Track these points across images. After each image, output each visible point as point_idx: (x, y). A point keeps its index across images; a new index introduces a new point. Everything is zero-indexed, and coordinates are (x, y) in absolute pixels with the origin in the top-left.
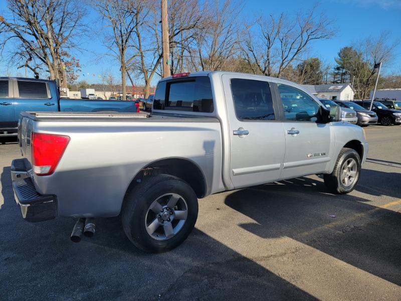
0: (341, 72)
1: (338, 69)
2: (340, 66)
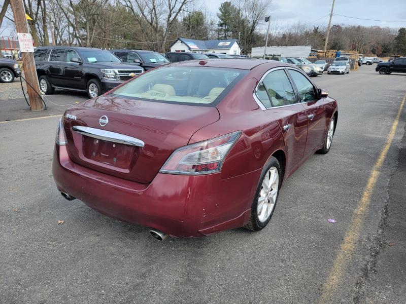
0: (224, 28)
1: (221, 25)
2: (222, 22)
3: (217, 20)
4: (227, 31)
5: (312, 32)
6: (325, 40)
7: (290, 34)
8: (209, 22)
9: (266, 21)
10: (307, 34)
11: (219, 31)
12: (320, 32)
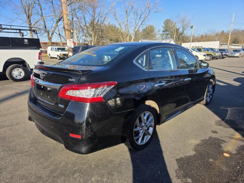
0: (166, 33)
1: (164, 31)
2: (165, 30)
3: (162, 29)
4: (168, 34)
5: (220, 33)
6: (228, 38)
7: (206, 34)
8: (157, 30)
9: (191, 28)
10: (217, 35)
11: (162, 35)
12: (225, 34)
